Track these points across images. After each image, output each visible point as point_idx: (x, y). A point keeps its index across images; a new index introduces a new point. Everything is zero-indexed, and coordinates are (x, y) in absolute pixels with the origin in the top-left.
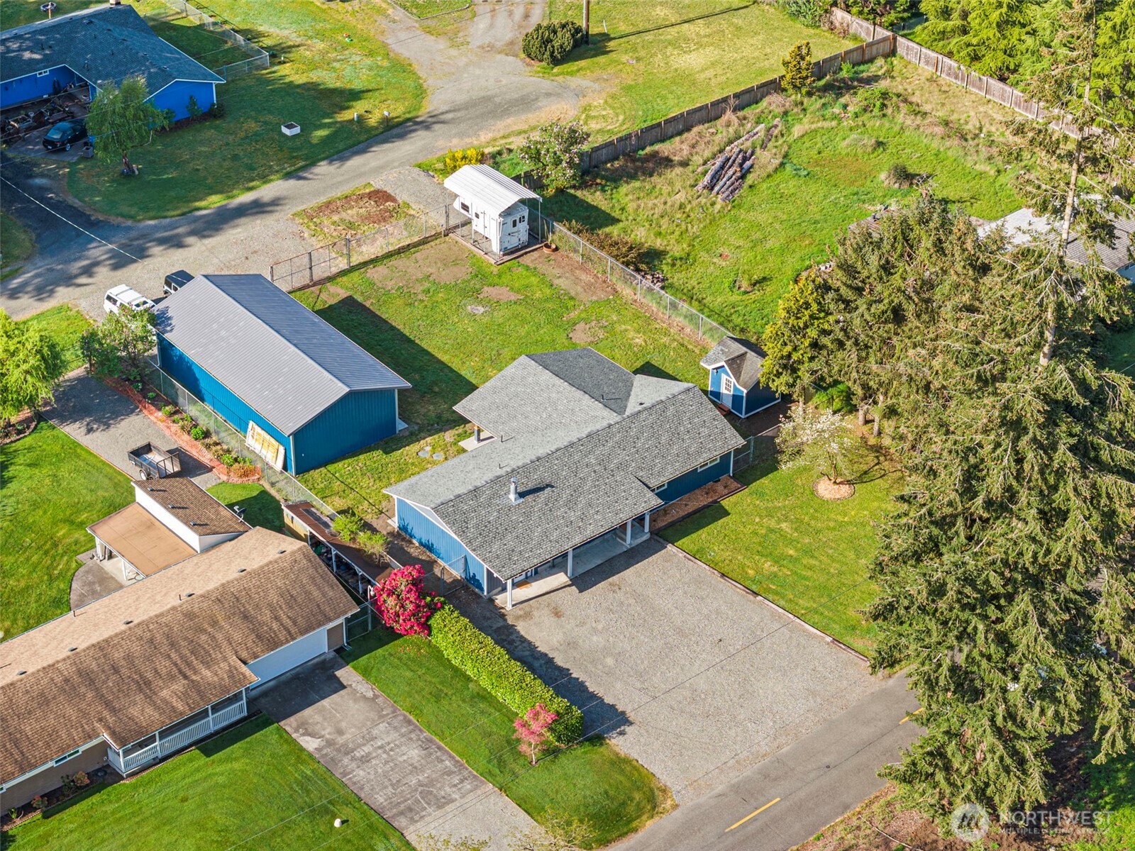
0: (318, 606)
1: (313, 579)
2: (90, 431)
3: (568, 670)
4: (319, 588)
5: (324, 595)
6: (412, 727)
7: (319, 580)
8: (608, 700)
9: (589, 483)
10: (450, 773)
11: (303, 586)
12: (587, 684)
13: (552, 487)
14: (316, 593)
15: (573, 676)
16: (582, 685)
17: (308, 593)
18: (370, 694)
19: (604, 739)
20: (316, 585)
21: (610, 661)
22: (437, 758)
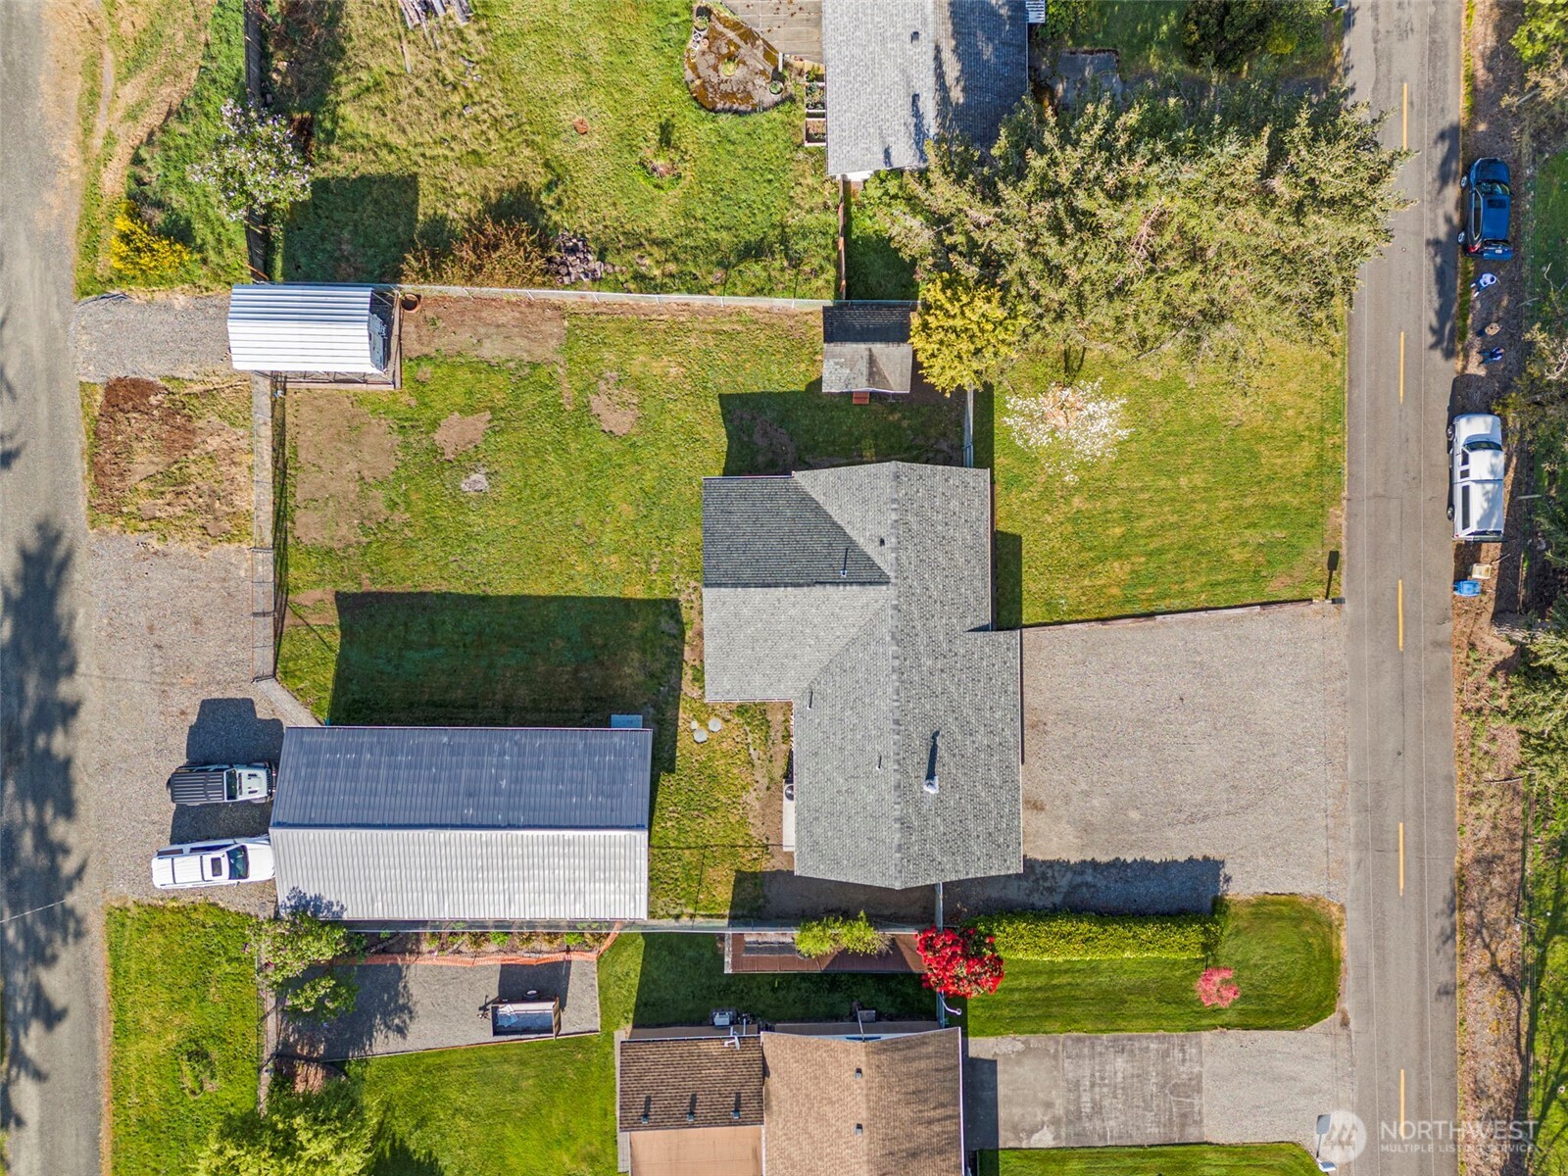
0: (937, 1070)
1: (906, 1060)
2: (401, 1031)
3: (1118, 859)
4: (920, 1058)
5: (928, 1057)
6: (1087, 1043)
7: (911, 1053)
8: (1182, 858)
9: (953, 689)
10: (1166, 1054)
11: (909, 1075)
12: (1147, 858)
13: (937, 733)
14: (923, 1064)
15: (1129, 860)
16: (1144, 863)
17: (918, 1074)
18: (1020, 1046)
19: (1222, 899)
20: (914, 1059)
21: (1134, 815)
22: (1141, 1049)
